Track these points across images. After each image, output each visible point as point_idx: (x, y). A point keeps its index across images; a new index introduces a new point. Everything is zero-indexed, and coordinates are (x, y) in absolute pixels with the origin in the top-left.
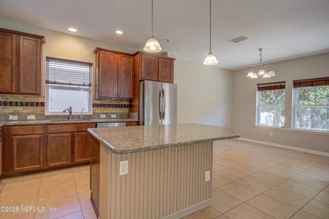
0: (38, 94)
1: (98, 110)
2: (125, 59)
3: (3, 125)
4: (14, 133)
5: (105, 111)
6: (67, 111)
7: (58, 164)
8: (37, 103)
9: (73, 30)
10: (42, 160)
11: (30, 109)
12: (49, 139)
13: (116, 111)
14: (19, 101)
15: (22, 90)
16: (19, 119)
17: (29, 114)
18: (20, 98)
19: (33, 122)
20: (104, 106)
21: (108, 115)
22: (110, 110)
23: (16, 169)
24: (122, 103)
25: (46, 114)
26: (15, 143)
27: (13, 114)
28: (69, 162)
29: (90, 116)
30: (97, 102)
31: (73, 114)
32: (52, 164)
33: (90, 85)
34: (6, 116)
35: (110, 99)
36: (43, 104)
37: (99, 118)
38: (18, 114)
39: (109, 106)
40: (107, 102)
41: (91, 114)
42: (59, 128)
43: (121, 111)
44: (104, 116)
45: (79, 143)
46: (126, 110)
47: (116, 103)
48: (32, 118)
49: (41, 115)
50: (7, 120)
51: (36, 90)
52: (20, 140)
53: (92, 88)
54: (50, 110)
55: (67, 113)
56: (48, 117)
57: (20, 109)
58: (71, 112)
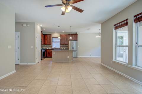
0: (51, 44)
8: (51, 46)
9: (56, 32)
18: (48, 45)
20: (63, 46)
26: (47, 52)
30: (61, 45)
34: (47, 48)
39: (64, 46)
41: (60, 48)
43: (66, 47)
44: (62, 48)
48: (50, 48)
54: (53, 47)
55: (55, 48)
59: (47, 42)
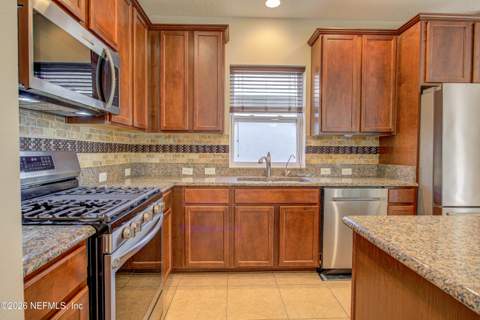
0: (219, 132)
1: (317, 159)
2: (377, 45)
3: (172, 185)
4: (187, 199)
5: (330, 161)
6: (264, 161)
7: (252, 263)
8: (218, 147)
10: (227, 253)
11: (209, 157)
12: (238, 215)
13: (352, 162)
14: (194, 144)
15: (198, 126)
16: (196, 175)
17: (207, 166)
18: (195, 140)
21: (335, 169)
22: (340, 159)
23: (191, 262)
24: (363, 144)
25: (231, 165)
26: (189, 217)
27: (187, 165)
28: (270, 264)
29: (301, 170)
30: (314, 143)
31: (272, 166)
32: (242, 263)
33: (300, 110)
34: (179, 167)
35: (340, 135)
36: (225, 149)
38: (193, 165)
39: (337, 150)
40: (334, 143)
41: (304, 166)
42: (255, 195)
43: (362, 162)
44: (328, 171)
45: (288, 227)
46: (374, 159)
47: (354, 144)
48: (211, 178)
49: (223, 169)
50: (180, 176)
51: (217, 123)
52: (196, 212)
53: (304, 116)
54: (236, 159)
55: (264, 165)
56: (234, 172)
57: (194, 156)
58: (269, 164)
59: (181, 104)
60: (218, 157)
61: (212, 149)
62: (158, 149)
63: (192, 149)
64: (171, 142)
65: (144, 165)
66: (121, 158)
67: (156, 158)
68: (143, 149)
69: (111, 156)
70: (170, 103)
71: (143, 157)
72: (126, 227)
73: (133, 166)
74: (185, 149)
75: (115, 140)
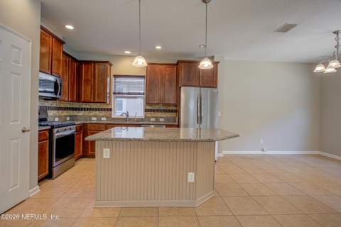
2: (169, 70)
5: (155, 115)
9: (128, 52)
11: (103, 113)
13: (165, 116)
15: (97, 100)
16: (97, 120)
17: (102, 116)
19: (105, 122)
20: (154, 111)
21: (157, 119)
22: (159, 114)
24: (169, 108)
25: (113, 117)
27: (94, 116)
29: (142, 119)
30: (148, 108)
31: (129, 117)
33: (143, 94)
36: (111, 110)
37: (149, 121)
38: (97, 116)
39: (158, 111)
40: (156, 107)
41: (144, 117)
43: (169, 115)
44: (154, 119)
46: (173, 115)
47: (164, 108)
48: (104, 119)
49: (109, 118)
50: (91, 120)
53: (145, 96)
56: (113, 119)
57: (97, 113)
58: (127, 115)
59: (90, 91)
60: (107, 113)
61: (104, 110)
62: (82, 109)
63: (96, 110)
64: (87, 106)
65: (76, 116)
66: (65, 113)
67: (81, 113)
68: (76, 109)
69: (60, 112)
70: (85, 91)
71: (75, 113)
72: (59, 129)
73: (70, 116)
74: (93, 109)
75: (62, 106)
